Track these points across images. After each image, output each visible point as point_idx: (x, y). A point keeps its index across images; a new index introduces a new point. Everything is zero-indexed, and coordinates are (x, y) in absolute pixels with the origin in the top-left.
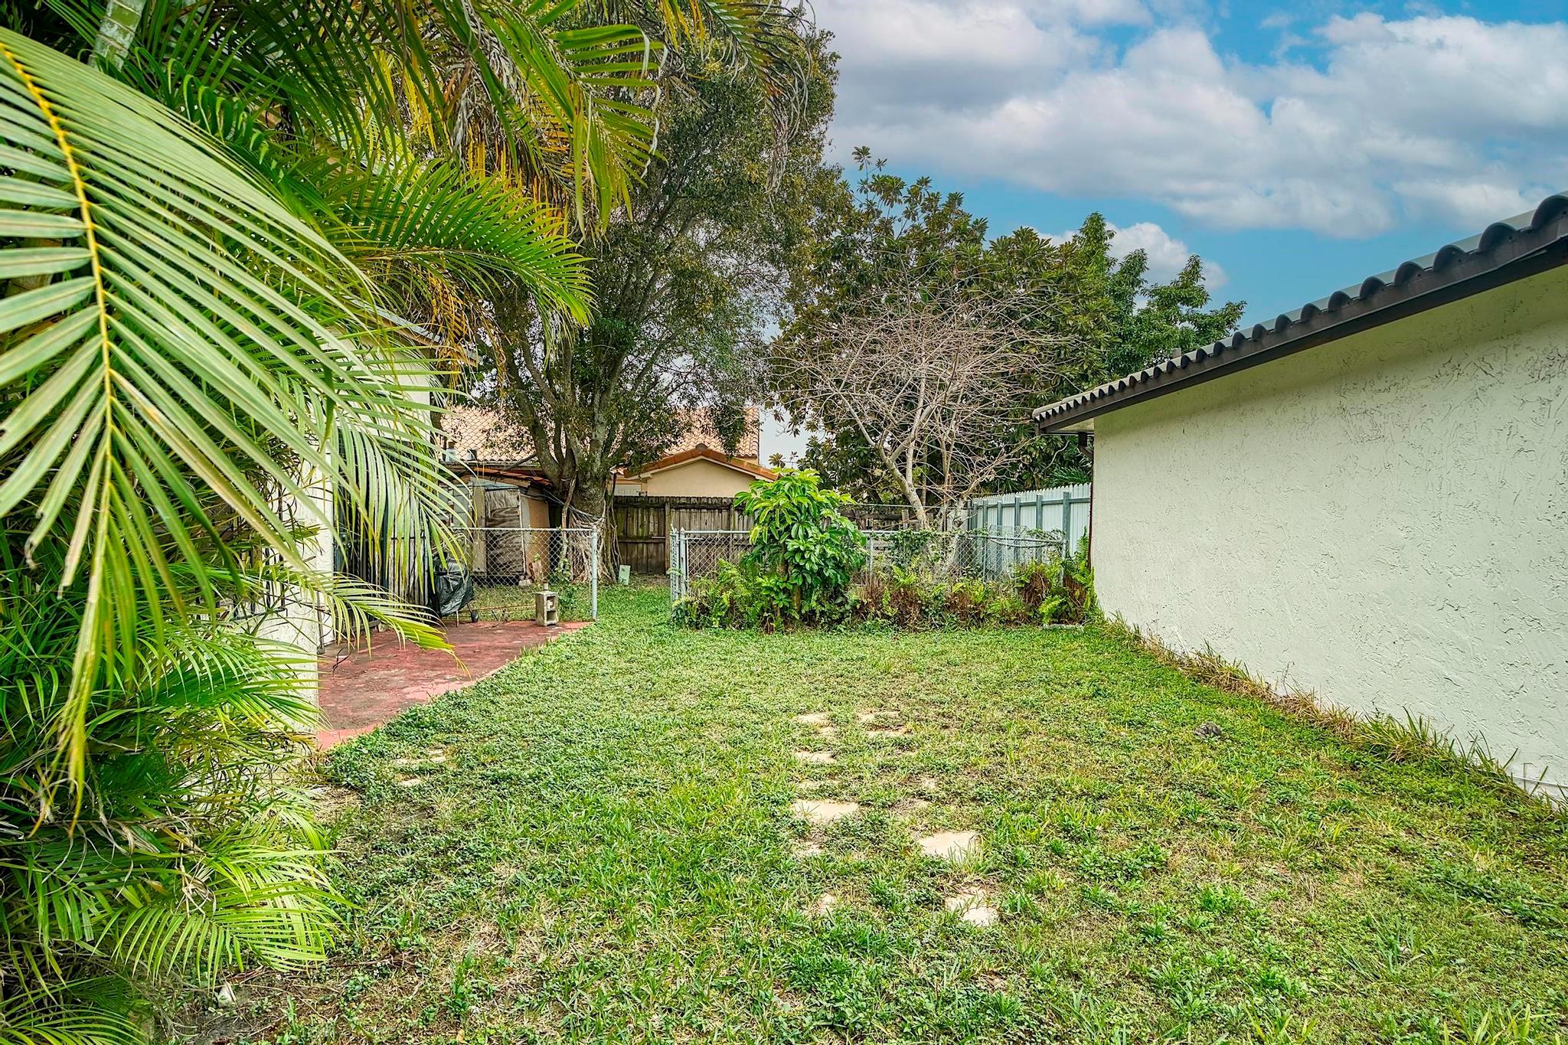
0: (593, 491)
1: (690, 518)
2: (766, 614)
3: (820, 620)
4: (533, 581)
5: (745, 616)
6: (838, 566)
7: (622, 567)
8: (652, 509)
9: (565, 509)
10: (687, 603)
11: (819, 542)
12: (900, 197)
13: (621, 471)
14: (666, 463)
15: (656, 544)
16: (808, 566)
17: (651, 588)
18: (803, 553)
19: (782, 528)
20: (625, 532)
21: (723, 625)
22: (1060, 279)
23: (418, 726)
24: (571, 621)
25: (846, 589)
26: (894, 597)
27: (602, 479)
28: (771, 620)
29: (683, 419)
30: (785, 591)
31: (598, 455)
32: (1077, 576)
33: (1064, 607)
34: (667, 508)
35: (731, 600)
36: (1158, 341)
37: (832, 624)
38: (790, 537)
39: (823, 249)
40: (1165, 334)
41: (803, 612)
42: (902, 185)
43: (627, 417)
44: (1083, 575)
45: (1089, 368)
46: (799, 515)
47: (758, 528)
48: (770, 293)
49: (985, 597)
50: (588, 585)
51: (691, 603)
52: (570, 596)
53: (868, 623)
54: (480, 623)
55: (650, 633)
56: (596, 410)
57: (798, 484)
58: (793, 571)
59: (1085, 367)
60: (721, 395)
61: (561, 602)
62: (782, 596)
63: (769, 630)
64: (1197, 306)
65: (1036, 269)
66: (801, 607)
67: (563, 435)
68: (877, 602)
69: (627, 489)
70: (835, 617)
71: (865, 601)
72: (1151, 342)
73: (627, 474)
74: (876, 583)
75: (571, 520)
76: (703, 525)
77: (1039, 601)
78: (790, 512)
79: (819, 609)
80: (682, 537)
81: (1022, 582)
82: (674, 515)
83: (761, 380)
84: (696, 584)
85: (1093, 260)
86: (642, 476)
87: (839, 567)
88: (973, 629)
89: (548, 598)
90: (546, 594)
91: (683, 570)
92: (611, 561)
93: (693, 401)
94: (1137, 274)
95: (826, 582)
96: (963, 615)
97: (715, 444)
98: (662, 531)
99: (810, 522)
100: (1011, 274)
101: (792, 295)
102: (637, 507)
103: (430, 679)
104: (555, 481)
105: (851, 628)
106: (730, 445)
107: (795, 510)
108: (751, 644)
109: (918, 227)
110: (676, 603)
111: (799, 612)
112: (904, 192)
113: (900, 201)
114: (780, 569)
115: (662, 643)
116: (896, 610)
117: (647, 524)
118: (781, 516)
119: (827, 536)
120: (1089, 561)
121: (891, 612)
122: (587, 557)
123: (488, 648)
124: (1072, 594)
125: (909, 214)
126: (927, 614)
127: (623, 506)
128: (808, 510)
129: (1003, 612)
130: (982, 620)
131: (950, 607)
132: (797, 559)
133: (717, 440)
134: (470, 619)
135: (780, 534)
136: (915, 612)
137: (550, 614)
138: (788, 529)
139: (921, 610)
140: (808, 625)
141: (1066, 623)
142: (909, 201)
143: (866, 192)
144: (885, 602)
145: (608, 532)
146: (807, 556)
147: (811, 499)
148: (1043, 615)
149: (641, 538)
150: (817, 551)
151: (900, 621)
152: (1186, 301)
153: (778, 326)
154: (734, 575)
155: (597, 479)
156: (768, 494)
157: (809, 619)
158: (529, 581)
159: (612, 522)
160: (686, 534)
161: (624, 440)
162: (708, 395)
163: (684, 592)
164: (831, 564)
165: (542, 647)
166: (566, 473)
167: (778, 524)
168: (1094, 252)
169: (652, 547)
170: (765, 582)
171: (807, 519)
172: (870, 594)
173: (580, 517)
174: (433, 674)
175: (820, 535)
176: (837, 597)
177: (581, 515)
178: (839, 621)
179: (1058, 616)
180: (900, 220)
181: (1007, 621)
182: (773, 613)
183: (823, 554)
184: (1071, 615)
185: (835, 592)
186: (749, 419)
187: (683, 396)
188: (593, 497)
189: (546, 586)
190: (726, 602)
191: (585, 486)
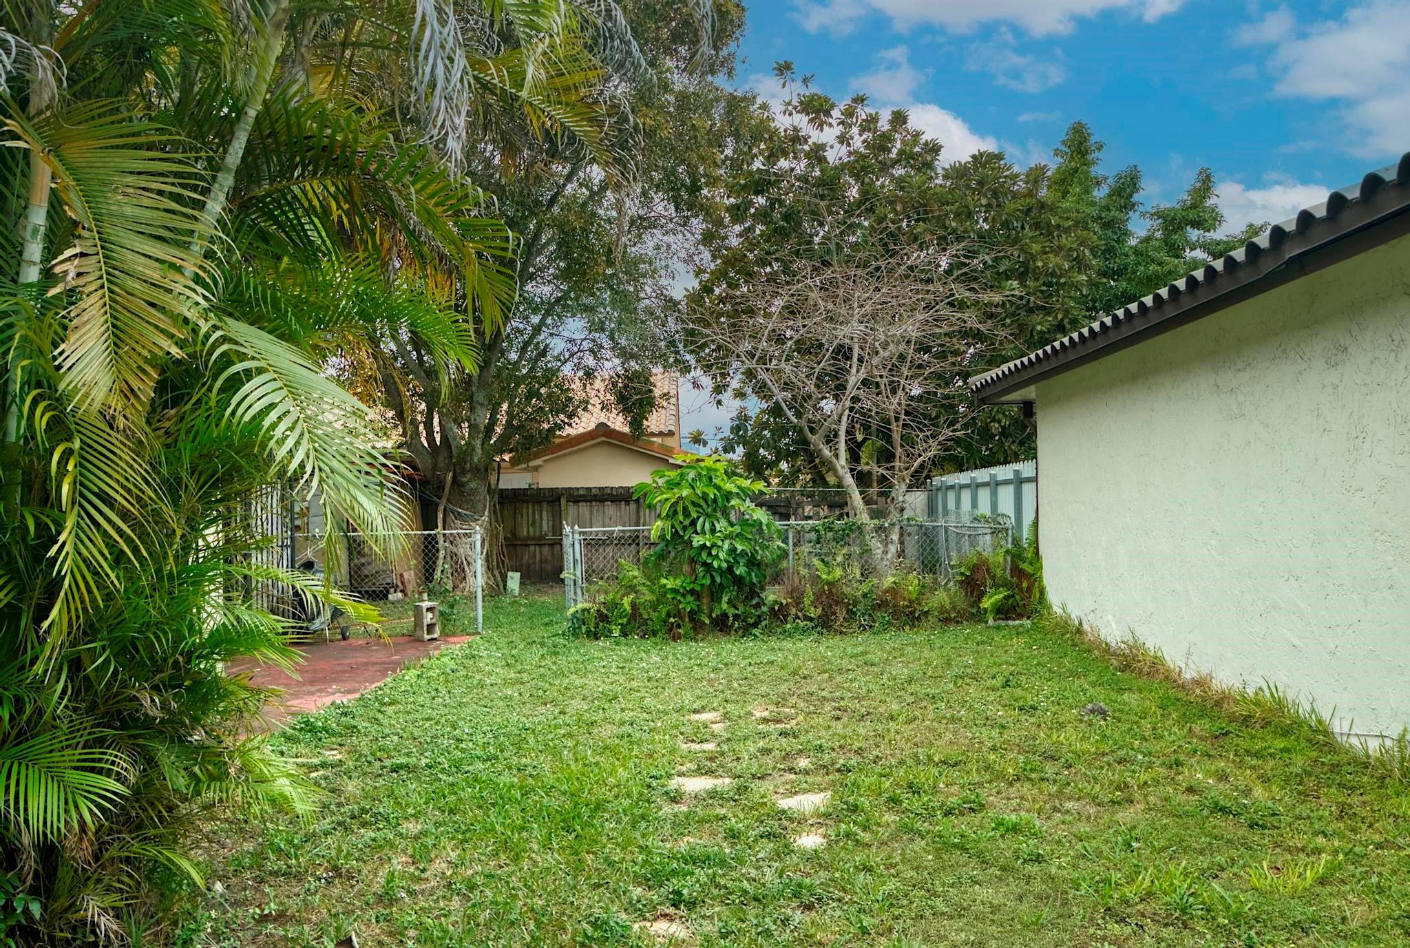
0: (473, 485)
1: (591, 513)
2: (672, 620)
3: (733, 623)
4: (406, 595)
5: (649, 622)
6: (752, 563)
7: (510, 574)
8: (545, 506)
9: (441, 508)
10: (584, 610)
11: (727, 537)
12: (830, 120)
13: (507, 457)
14: (561, 447)
15: (552, 545)
16: (715, 564)
17: (547, 599)
18: (710, 548)
19: (687, 522)
20: (513, 532)
21: (624, 634)
22: (1029, 210)
23: (310, 731)
24: (454, 635)
25: (763, 589)
26: (818, 596)
27: (483, 471)
28: (679, 626)
29: (579, 395)
30: (692, 592)
31: (478, 443)
32: (1025, 566)
33: (1011, 601)
34: (563, 501)
35: (633, 605)
36: (1157, 277)
37: (747, 630)
38: (696, 532)
39: (742, 182)
40: (1166, 269)
41: (714, 615)
42: (833, 106)
43: (511, 397)
44: (1031, 564)
45: (1065, 316)
46: (705, 506)
47: (659, 523)
48: (680, 236)
49: (921, 593)
50: (472, 597)
51: (588, 610)
52: (452, 606)
53: (789, 626)
54: (351, 641)
55: (543, 645)
56: (474, 389)
57: (704, 473)
58: (700, 569)
59: (1060, 316)
60: (623, 363)
61: (442, 613)
62: (690, 598)
63: (676, 638)
64: (1209, 231)
65: (997, 199)
66: (711, 611)
67: (436, 421)
68: (798, 602)
69: (514, 480)
70: (751, 621)
71: (784, 602)
72: (1149, 279)
73: (514, 462)
74: (796, 581)
75: (449, 520)
76: (607, 521)
77: (982, 594)
78: (694, 504)
79: (731, 612)
80: (577, 536)
81: (962, 574)
82: (572, 510)
83: (672, 343)
84: (593, 588)
85: (1076, 180)
86: (532, 464)
87: (754, 564)
88: (907, 628)
89: (428, 610)
90: (426, 604)
91: (579, 574)
92: (497, 566)
93: (589, 375)
94: (1131, 196)
95: (738, 581)
96: (896, 614)
97: (619, 423)
98: (558, 530)
99: (719, 514)
100: (967, 207)
101: (708, 238)
102: (527, 502)
103: (312, 694)
104: (429, 475)
105: (769, 632)
106: (636, 424)
107: (702, 502)
108: (654, 652)
109: (856, 152)
110: (572, 610)
111: (710, 617)
112: (836, 113)
113: (831, 125)
114: (686, 568)
115: (556, 654)
116: (819, 610)
117: (538, 522)
118: (685, 509)
119: (737, 529)
120: (1037, 548)
121: (814, 612)
122: (469, 563)
123: (366, 664)
124: (1019, 586)
125: (842, 139)
126: (854, 613)
127: (510, 501)
128: (715, 501)
129: (942, 610)
130: (918, 619)
131: (883, 605)
132: (704, 556)
133: (620, 418)
134: (340, 637)
135: (685, 529)
136: (841, 614)
137: (431, 627)
138: (693, 523)
139: (848, 610)
140: (721, 630)
141: (1014, 619)
142: (842, 123)
143: (790, 114)
144: (807, 601)
145: (491, 534)
146: (714, 552)
147: (718, 488)
148: (985, 610)
149: (533, 538)
150: (726, 546)
151: (825, 624)
152: (1196, 224)
153: (692, 274)
154: (635, 577)
155: (478, 470)
156: (672, 485)
157: (722, 625)
158: (400, 595)
159: (497, 521)
160: (580, 533)
161: (509, 422)
162: (607, 365)
163: (580, 598)
164: (742, 561)
165: (424, 661)
166: (441, 465)
167: (681, 518)
168: (1076, 171)
169: (546, 550)
170: (669, 583)
171: (715, 510)
172: (791, 593)
173: (459, 516)
174: (313, 689)
175: (730, 529)
176: (753, 598)
177: (459, 514)
178: (755, 625)
179: (1005, 612)
180: (832, 147)
181: (947, 619)
182: (681, 618)
183: (733, 550)
184: (1018, 610)
185: (750, 592)
186: (657, 392)
187: (577, 367)
188: (474, 492)
189: (425, 596)
190: (628, 608)
191: (464, 480)
